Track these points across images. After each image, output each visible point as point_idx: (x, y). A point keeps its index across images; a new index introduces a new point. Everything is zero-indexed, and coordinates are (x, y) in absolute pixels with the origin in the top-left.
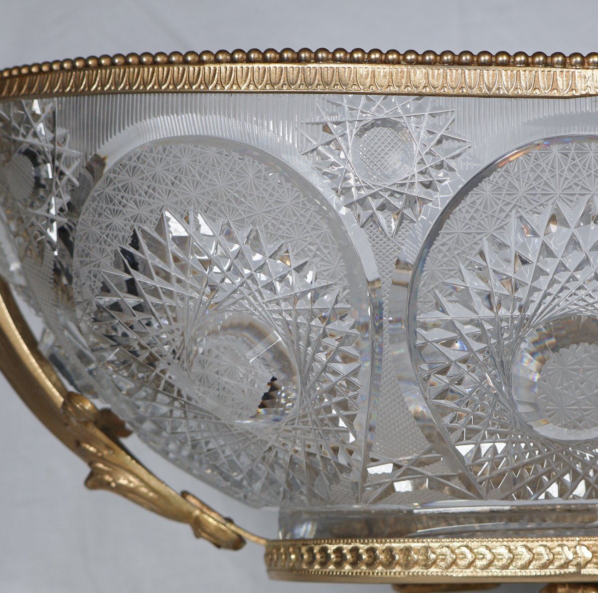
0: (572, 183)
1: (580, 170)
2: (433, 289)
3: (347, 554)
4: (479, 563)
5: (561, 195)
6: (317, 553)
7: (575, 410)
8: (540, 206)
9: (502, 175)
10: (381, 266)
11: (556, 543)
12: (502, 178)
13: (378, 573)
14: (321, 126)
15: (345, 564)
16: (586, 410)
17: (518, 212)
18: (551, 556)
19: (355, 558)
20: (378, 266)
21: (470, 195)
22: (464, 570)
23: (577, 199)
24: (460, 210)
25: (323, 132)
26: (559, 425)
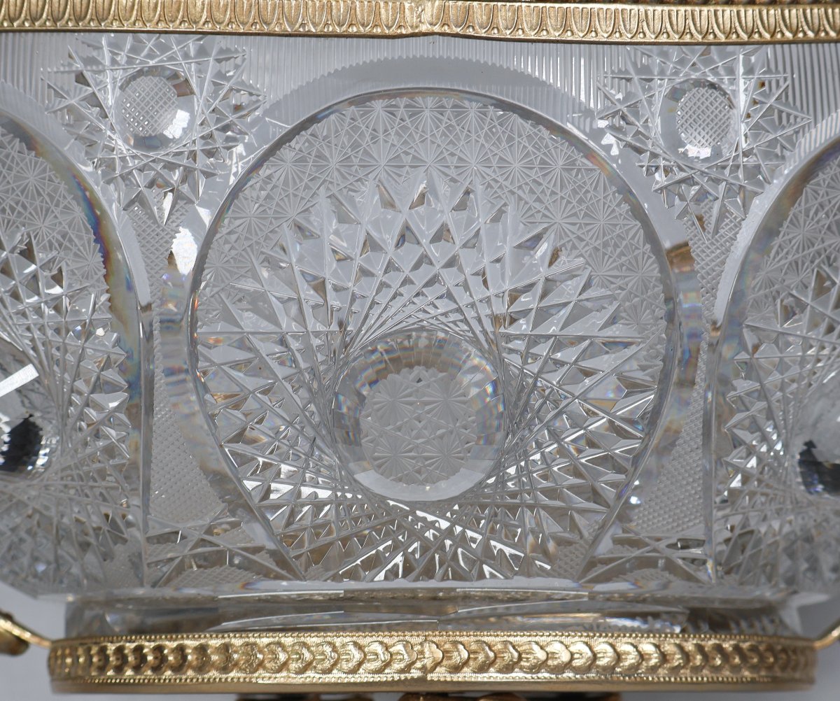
0: (400, 151)
1: (411, 135)
2: (217, 293)
3: (129, 654)
4: (293, 666)
5: (386, 168)
6: (95, 654)
7: (413, 458)
8: (357, 181)
9: (307, 140)
10: (149, 261)
11: (396, 639)
12: (307, 144)
13: (165, 680)
14: (73, 76)
15: (126, 668)
16: (427, 458)
17: (328, 189)
18: (388, 657)
19: (138, 661)
20: (145, 262)
21: (265, 167)
22: (274, 675)
23: (407, 172)
24: (251, 186)
25: (76, 84)
26: (392, 478)
